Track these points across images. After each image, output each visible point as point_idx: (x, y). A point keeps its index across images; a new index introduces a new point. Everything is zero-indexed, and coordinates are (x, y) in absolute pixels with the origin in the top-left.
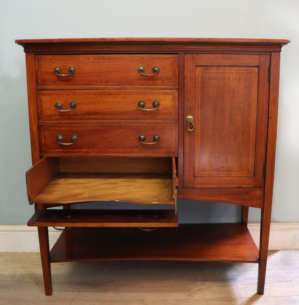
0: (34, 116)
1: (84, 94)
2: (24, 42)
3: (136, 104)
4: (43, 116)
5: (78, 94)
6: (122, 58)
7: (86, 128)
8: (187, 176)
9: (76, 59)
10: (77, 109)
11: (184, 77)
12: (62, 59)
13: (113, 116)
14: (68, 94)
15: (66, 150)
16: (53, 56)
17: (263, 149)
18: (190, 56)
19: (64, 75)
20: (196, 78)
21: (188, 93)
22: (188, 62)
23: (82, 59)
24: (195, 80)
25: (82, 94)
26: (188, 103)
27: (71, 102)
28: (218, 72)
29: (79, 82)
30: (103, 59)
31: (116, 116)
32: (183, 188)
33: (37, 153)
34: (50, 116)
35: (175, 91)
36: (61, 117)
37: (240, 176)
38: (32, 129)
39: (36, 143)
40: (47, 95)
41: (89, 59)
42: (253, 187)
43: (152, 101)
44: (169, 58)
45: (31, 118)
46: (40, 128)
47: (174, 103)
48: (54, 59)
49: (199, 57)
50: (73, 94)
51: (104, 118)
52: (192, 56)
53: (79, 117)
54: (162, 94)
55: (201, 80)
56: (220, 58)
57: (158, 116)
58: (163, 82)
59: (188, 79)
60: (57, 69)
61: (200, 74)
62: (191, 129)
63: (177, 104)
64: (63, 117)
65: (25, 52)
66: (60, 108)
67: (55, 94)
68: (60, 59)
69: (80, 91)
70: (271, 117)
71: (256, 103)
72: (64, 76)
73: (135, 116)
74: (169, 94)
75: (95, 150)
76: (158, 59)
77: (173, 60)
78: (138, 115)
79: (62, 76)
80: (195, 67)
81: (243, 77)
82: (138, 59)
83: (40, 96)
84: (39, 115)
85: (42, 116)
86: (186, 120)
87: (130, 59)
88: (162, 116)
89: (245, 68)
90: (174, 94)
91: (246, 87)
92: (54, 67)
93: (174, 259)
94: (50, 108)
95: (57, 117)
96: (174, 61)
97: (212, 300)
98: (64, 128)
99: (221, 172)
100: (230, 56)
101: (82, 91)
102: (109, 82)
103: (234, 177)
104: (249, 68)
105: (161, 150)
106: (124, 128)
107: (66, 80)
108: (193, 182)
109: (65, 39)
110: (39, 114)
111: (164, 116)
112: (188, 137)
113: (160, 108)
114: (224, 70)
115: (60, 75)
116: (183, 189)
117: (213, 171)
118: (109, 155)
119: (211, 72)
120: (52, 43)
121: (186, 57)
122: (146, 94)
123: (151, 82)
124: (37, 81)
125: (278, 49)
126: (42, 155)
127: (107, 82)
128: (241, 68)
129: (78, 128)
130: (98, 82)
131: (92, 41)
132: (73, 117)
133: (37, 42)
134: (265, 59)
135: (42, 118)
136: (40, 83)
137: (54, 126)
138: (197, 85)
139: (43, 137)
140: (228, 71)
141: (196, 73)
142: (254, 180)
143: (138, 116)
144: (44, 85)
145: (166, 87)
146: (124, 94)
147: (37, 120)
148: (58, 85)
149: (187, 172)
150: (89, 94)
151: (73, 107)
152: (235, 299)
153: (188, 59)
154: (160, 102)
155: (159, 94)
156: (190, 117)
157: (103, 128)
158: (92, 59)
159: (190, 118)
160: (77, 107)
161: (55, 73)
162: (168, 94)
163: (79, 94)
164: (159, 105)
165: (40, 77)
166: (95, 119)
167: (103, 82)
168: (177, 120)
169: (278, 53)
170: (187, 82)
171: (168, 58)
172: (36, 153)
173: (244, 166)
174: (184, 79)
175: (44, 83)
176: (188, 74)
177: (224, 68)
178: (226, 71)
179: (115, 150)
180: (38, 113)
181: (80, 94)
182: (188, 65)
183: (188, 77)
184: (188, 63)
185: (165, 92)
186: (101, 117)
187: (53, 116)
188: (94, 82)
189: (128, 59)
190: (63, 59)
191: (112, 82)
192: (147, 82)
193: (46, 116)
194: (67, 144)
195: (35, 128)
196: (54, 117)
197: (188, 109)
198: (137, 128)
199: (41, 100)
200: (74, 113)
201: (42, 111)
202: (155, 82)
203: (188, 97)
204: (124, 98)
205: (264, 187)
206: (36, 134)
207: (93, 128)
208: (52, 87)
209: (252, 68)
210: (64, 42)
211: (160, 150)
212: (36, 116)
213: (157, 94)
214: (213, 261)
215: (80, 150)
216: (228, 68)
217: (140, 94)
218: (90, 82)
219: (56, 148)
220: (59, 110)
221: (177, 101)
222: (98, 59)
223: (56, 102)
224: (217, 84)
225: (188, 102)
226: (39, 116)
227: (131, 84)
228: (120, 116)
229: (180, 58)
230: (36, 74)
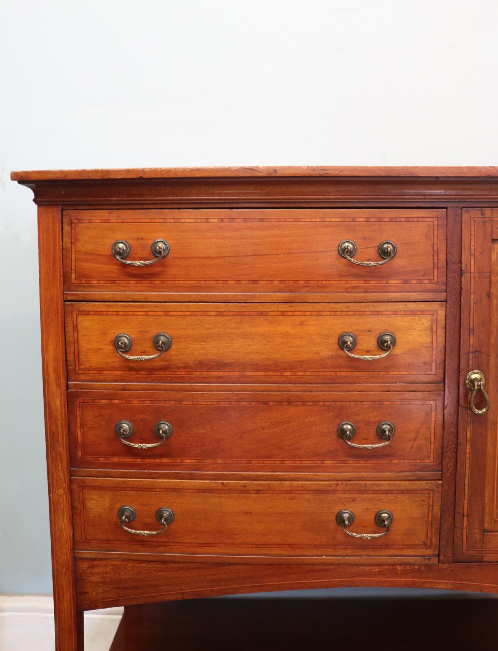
0: (55, 370)
1: (193, 313)
2: (34, 179)
3: (334, 340)
4: (80, 369)
5: (175, 313)
6: (297, 220)
7: (195, 403)
8: (465, 531)
9: (172, 221)
10: (172, 352)
11: (461, 270)
12: (133, 221)
13: (271, 373)
14: (150, 313)
15: (139, 460)
16: (111, 213)
18: (475, 213)
19: (138, 263)
20: (491, 272)
21: (472, 312)
22: (473, 229)
23: (187, 220)
24: (490, 278)
25: (187, 313)
26: (471, 340)
27: (156, 333)
29: (177, 282)
30: (245, 220)
31: (278, 374)
32: (454, 562)
33: (61, 466)
34: (100, 370)
35: (436, 306)
36: (128, 373)
38: (49, 405)
39: (61, 440)
40: (92, 313)
41: (207, 221)
43: (376, 334)
44: (421, 219)
45: (48, 375)
46: (71, 398)
47: (435, 337)
48: (112, 221)
50: (161, 313)
51: (247, 377)
52: (482, 214)
53: (178, 373)
54: (402, 313)
57: (392, 373)
58: (406, 282)
59: (472, 275)
60: (121, 245)
62: (479, 408)
63: (441, 339)
64: (132, 372)
65: (36, 204)
66: (127, 349)
67: (115, 313)
68: (130, 221)
69: (182, 305)
72: (139, 266)
73: (328, 373)
74: (423, 313)
75: (220, 461)
76: (391, 220)
77: (431, 223)
78: (336, 370)
79: (133, 266)
80: (490, 244)
82: (339, 220)
83: (75, 316)
84: (71, 365)
85: (77, 368)
86: (465, 384)
87: (317, 220)
88: (402, 373)
90: (434, 312)
92: (113, 241)
94: (100, 349)
95: (119, 372)
96: (436, 228)
98: (136, 402)
101: (186, 306)
102: (261, 282)
105: (396, 461)
106: (300, 403)
107: (143, 275)
108: (479, 546)
109: (143, 171)
110: (68, 363)
111: (405, 373)
112: (469, 429)
113: (397, 350)
115: (128, 262)
116: (453, 565)
118: (257, 474)
120: (109, 179)
121: (466, 216)
122: (361, 313)
123: (372, 282)
124: (66, 278)
126: (74, 471)
127: (255, 282)
129: (173, 402)
130: (230, 282)
131: (218, 175)
132: (161, 373)
133: (68, 178)
135: (78, 374)
136: (74, 281)
137: (110, 397)
138: (494, 290)
139: (79, 425)
141: (493, 260)
143: (338, 373)
144: (85, 287)
145: (414, 296)
146: (299, 313)
147: (63, 381)
148: (122, 288)
150: (205, 313)
151: (161, 347)
153: (472, 221)
154: (397, 336)
155: (396, 313)
156: (475, 375)
157: (242, 403)
158: (216, 220)
159: (476, 379)
160: (173, 347)
161: (114, 256)
162: (419, 313)
163: (179, 313)
164: (394, 342)
165: (73, 267)
166: (220, 380)
167: (243, 282)
168: (440, 382)
170: (469, 282)
171: (418, 220)
172: (60, 468)
174: (461, 275)
175: (83, 282)
176: (473, 261)
179: (273, 462)
180: (66, 361)
181: (182, 313)
182: (473, 237)
183: (472, 270)
184: (473, 233)
185: (411, 309)
186: (237, 373)
187: (106, 370)
188: (220, 282)
189: (313, 220)
190: (137, 221)
191: (269, 282)
192: (362, 282)
193: (89, 369)
194: (145, 446)
195: (58, 402)
196: (109, 372)
197: (471, 355)
198: (333, 403)
199: (75, 328)
200: (163, 363)
201: (77, 356)
202: (384, 282)
203: (471, 323)
204: (302, 324)
206: (59, 417)
207: (215, 403)
208: (107, 294)
210: (142, 178)
211: (394, 461)
212: (62, 370)
213: (388, 313)
215: (179, 461)
217: (345, 313)
218: (208, 282)
219: (115, 454)
220: (124, 355)
221: (441, 332)
222: (232, 220)
223: (116, 335)
225: (471, 335)
226: (71, 368)
227: (321, 287)
228: (287, 374)
229: (450, 219)
230: (64, 258)
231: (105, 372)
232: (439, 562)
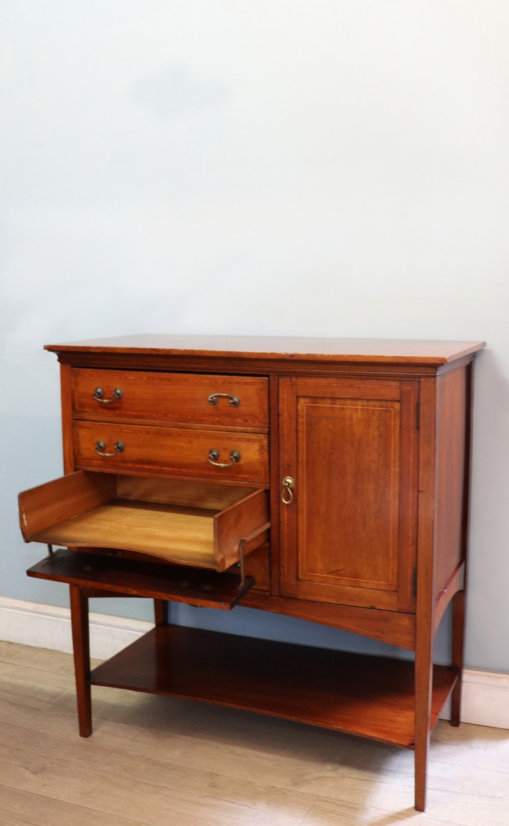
0: (69, 456)
1: (135, 431)
3: (207, 453)
4: (80, 459)
5: (125, 430)
6: (186, 380)
8: (286, 577)
9: (124, 377)
10: (125, 452)
11: (279, 414)
12: (104, 376)
13: (175, 469)
14: (113, 429)
16: (94, 371)
17: (412, 545)
18: (288, 380)
19: (106, 401)
20: (297, 416)
21: (285, 440)
22: (286, 389)
23: (131, 378)
24: (297, 419)
25: (131, 431)
26: (286, 458)
27: (117, 441)
28: (333, 408)
29: (127, 413)
30: (161, 379)
31: (179, 470)
32: (280, 597)
34: (90, 460)
35: (262, 436)
36: (104, 462)
37: (373, 587)
40: (85, 427)
41: (141, 378)
42: (396, 610)
43: (230, 451)
47: (262, 456)
48: (94, 375)
49: (301, 381)
50: (119, 430)
51: (163, 470)
52: (291, 380)
53: (128, 465)
54: (243, 440)
55: (306, 419)
56: (334, 385)
57: (240, 475)
58: (246, 421)
59: (285, 418)
60: (99, 390)
61: (305, 409)
62: (286, 500)
63: (266, 457)
64: (107, 462)
66: (102, 449)
67: (96, 428)
69: (128, 426)
70: (422, 491)
71: (398, 463)
73: (205, 472)
74: (255, 441)
76: (237, 383)
77: (259, 386)
78: (209, 471)
80: (296, 399)
81: (375, 418)
82: (209, 381)
83: (77, 428)
87: (197, 381)
88: (245, 476)
89: (377, 403)
90: (260, 441)
91: (380, 436)
92: (95, 387)
93: (274, 714)
94: (90, 448)
95: (99, 462)
96: (262, 389)
97: (326, 801)
99: (341, 576)
100: (352, 382)
101: (131, 427)
102: (169, 415)
103: (364, 588)
104: (384, 403)
107: (110, 408)
108: (295, 589)
110: (76, 455)
111: (247, 476)
112: (286, 513)
113: (242, 462)
114: (344, 405)
115: (100, 400)
117: (327, 574)
119: (322, 407)
120: (89, 352)
121: (281, 381)
122: (221, 438)
123: (227, 420)
124: (73, 406)
125: (431, 372)
127: (165, 415)
128: (371, 403)
130: (153, 415)
132: (120, 464)
134: (409, 388)
136: (77, 408)
138: (300, 428)
140: (350, 407)
141: (299, 409)
142: (396, 598)
143: (210, 473)
144: (83, 412)
145: (250, 429)
147: (73, 463)
148: (100, 414)
149: (286, 570)
150: (140, 431)
151: (121, 449)
152: (368, 808)
153: (285, 384)
154: (241, 453)
155: (240, 439)
156: (289, 480)
158: (145, 378)
160: (126, 449)
161: (95, 396)
162: (253, 440)
163: (127, 430)
164: (239, 457)
165: (77, 400)
166: (150, 471)
168: (268, 484)
169: (433, 379)
170: (283, 422)
171: (252, 384)
173: (380, 572)
174: (279, 418)
175: (82, 409)
176: (285, 409)
177: (342, 402)
178: (347, 407)
180: (74, 453)
181: (129, 431)
182: (285, 394)
183: (285, 414)
184: (285, 391)
185: (248, 437)
186: (158, 467)
188: (149, 414)
190: (106, 376)
191: (173, 416)
192: (221, 419)
193: (85, 459)
197: (286, 466)
199: (77, 435)
200: (120, 459)
201: (79, 452)
202: (234, 420)
203: (286, 447)
204: (190, 442)
205: (415, 614)
208: (94, 418)
209: (389, 404)
210: (105, 352)
212: (72, 458)
213: (236, 439)
214: (337, 730)
216: (349, 402)
217: (212, 437)
218: (142, 414)
221: (267, 454)
222: (153, 378)
223: (98, 441)
224: (332, 427)
225: (286, 455)
226: (76, 458)
227: (201, 421)
228: (184, 470)
229: (272, 383)
230: (73, 395)
231: (94, 461)
232: (271, 595)
